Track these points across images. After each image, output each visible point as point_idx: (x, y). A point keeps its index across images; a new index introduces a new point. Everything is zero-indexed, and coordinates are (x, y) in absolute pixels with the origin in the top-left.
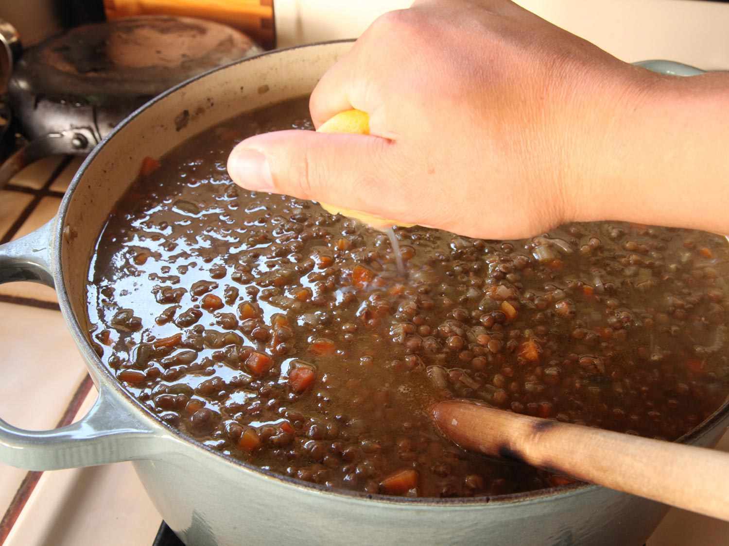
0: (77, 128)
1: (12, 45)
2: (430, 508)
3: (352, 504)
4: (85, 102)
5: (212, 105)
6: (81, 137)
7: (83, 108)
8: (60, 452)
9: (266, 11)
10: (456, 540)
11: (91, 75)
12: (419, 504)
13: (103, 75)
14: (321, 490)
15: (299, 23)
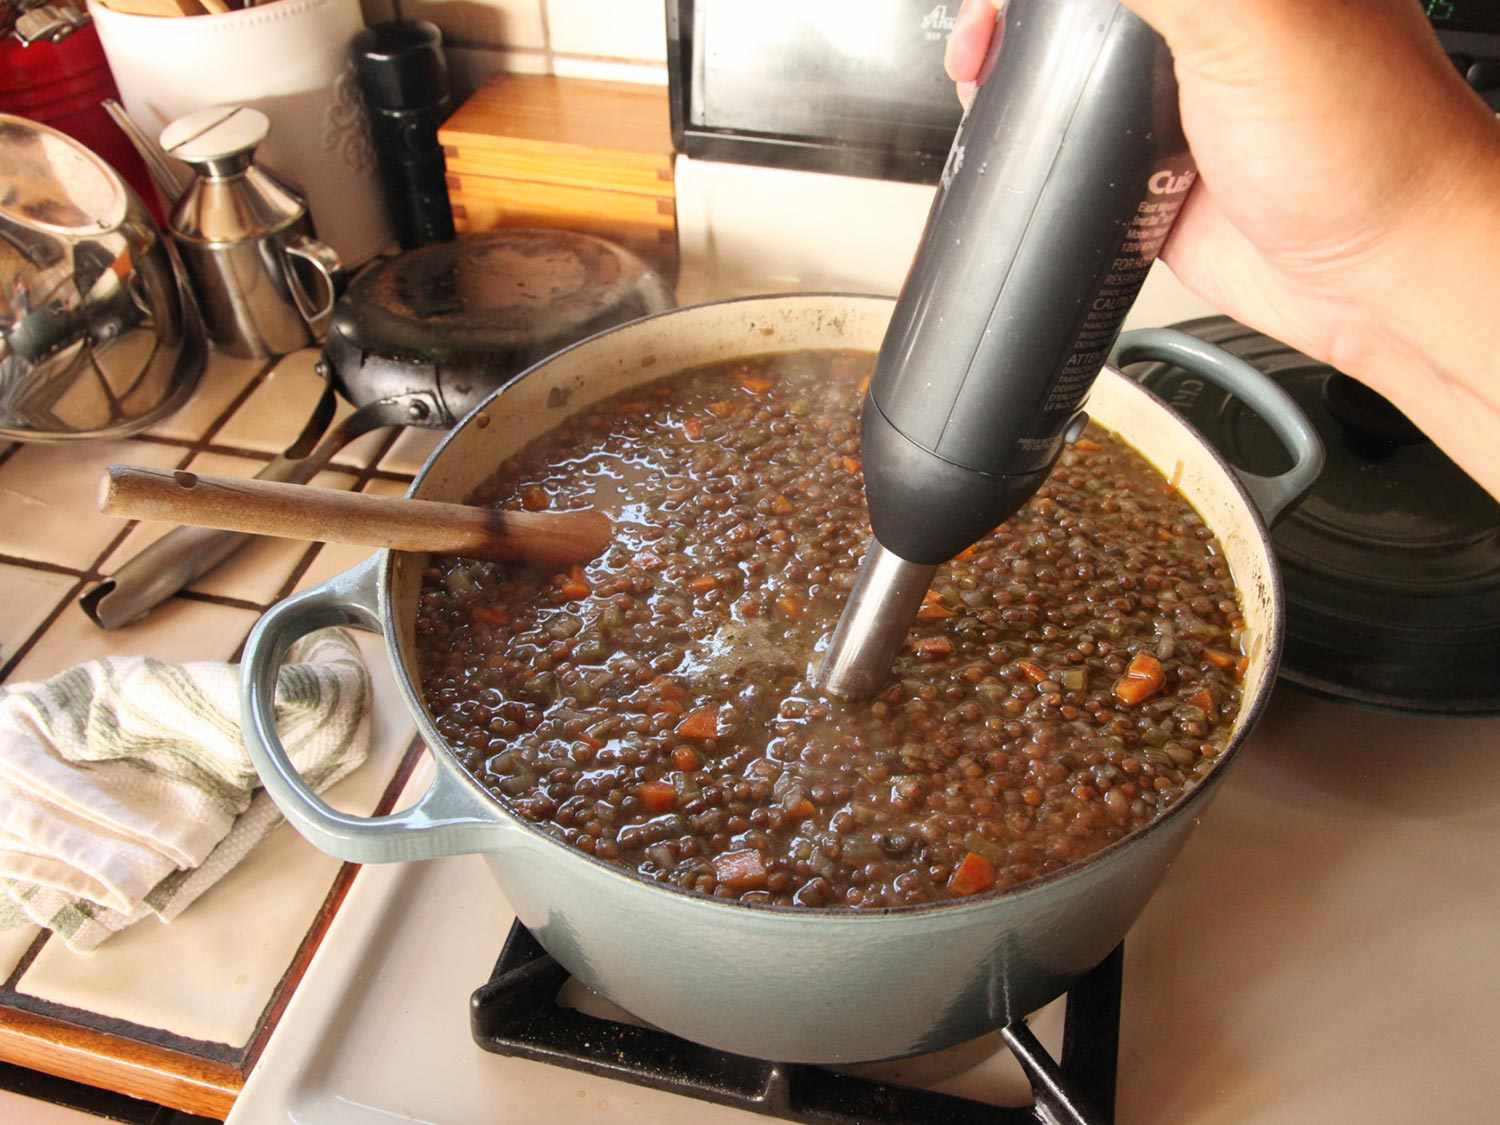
0: (415, 393)
1: (333, 276)
2: (817, 920)
3: (727, 913)
4: (425, 359)
5: (582, 384)
6: (419, 404)
7: (423, 366)
8: (392, 844)
9: (666, 221)
10: (852, 956)
11: (434, 320)
12: (805, 915)
13: (449, 320)
14: (691, 896)
15: (711, 238)
